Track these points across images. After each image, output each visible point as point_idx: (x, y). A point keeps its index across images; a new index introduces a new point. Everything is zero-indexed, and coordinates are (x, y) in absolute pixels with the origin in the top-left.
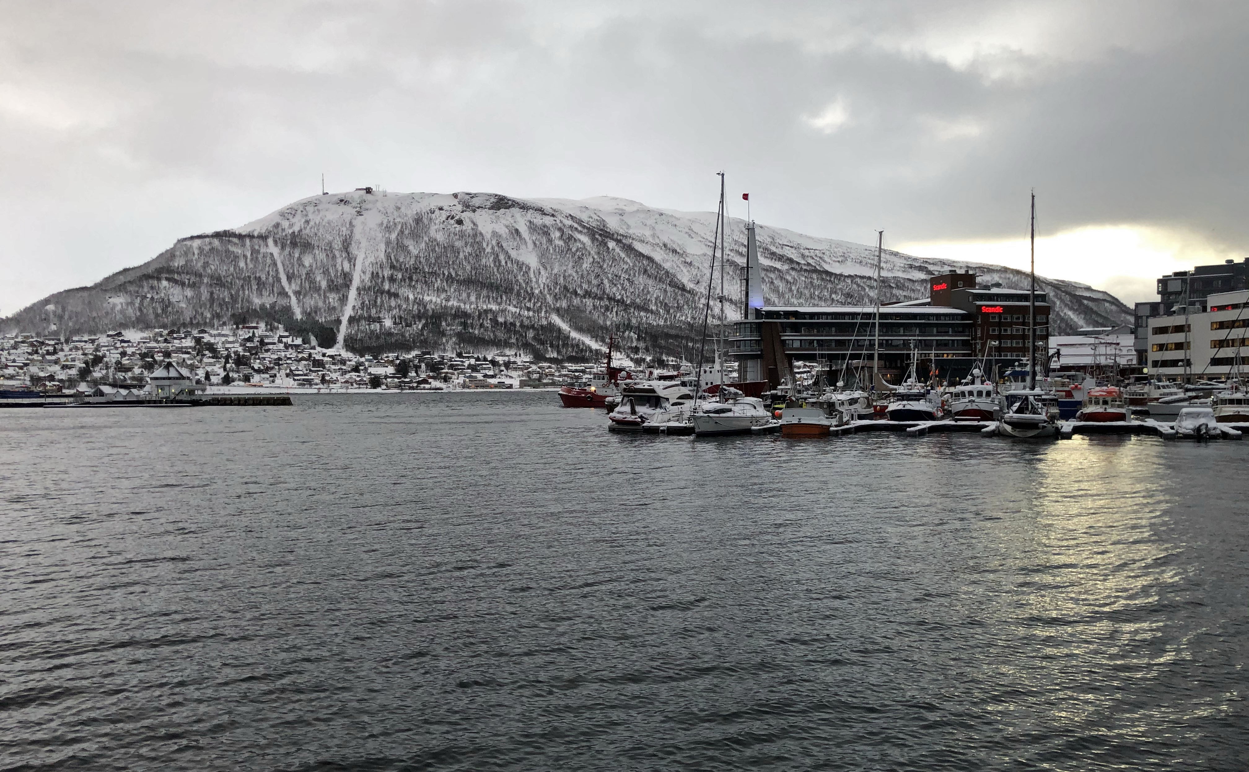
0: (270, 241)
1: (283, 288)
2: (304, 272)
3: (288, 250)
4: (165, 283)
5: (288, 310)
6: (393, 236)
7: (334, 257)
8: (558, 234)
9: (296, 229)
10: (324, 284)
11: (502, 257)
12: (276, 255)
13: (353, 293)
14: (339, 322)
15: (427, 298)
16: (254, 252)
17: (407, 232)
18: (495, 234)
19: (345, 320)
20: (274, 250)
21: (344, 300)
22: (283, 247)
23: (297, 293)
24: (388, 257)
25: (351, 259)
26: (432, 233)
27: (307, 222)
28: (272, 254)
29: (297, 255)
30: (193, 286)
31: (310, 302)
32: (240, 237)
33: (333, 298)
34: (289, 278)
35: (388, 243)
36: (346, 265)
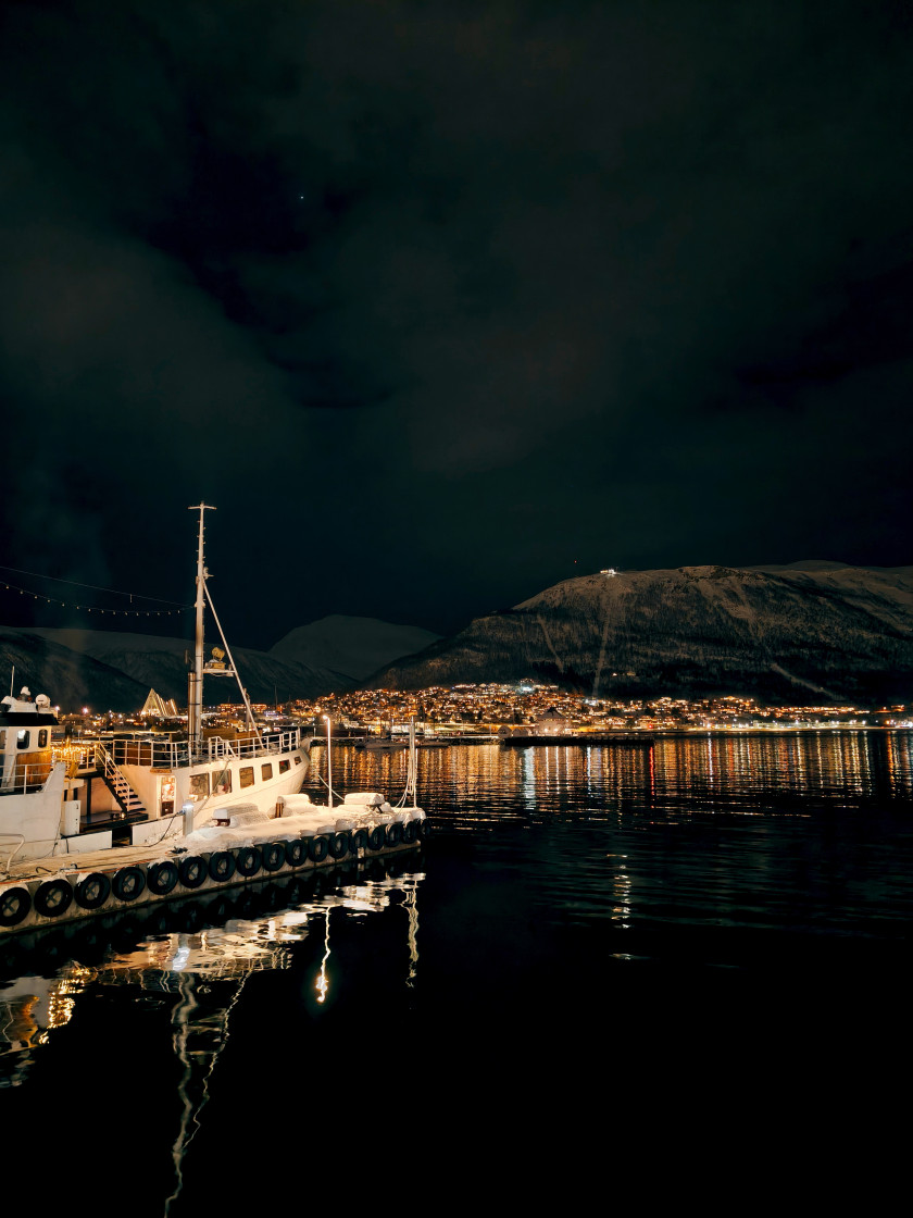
0: (539, 617)
1: (549, 650)
2: (564, 637)
3: (552, 621)
5: (554, 667)
6: (632, 605)
7: (587, 624)
8: (771, 594)
10: (580, 646)
11: (723, 616)
12: (543, 626)
13: (603, 653)
14: (593, 675)
15: (663, 654)
16: (528, 624)
17: (643, 602)
18: (715, 598)
19: (598, 673)
20: (541, 621)
21: (596, 657)
23: (559, 654)
24: (628, 621)
25: (601, 625)
26: (664, 601)
27: (565, 599)
28: (539, 625)
29: (558, 624)
30: (484, 651)
31: (570, 660)
32: (517, 613)
33: (588, 658)
34: (553, 643)
35: (628, 610)
36: (596, 630)
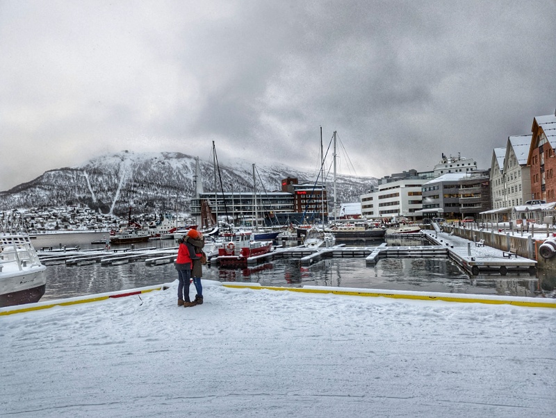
0: (85, 172)
1: (89, 190)
2: (98, 183)
3: (92, 175)
4: (38, 189)
5: (90, 199)
6: (136, 169)
7: (111, 178)
8: (203, 168)
9: (96, 167)
10: (106, 189)
11: (180, 177)
12: (87, 177)
13: (118, 192)
14: (111, 203)
15: (149, 193)
16: (78, 176)
17: (142, 168)
18: (177, 168)
19: (114, 203)
20: (86, 175)
21: (114, 194)
22: (90, 174)
23: (95, 192)
24: (134, 177)
25: (119, 179)
26: (152, 168)
27: (101, 164)
28: (85, 177)
29: (95, 177)
30: (50, 190)
31: (100, 196)
32: (72, 170)
33: (109, 193)
34: (92, 186)
35: (134, 171)
36: (116, 181)
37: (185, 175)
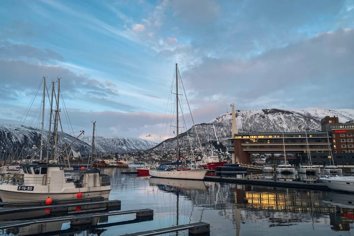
0: (213, 125)
1: (215, 137)
4: (188, 136)
9: (220, 122)
11: (276, 126)
12: (214, 129)
16: (209, 128)
17: (248, 121)
18: (274, 119)
22: (216, 127)
24: (243, 128)
26: (256, 120)
27: (223, 120)
29: (219, 128)
30: (194, 137)
32: (206, 124)
34: (217, 135)
35: (243, 124)
37: (279, 125)
